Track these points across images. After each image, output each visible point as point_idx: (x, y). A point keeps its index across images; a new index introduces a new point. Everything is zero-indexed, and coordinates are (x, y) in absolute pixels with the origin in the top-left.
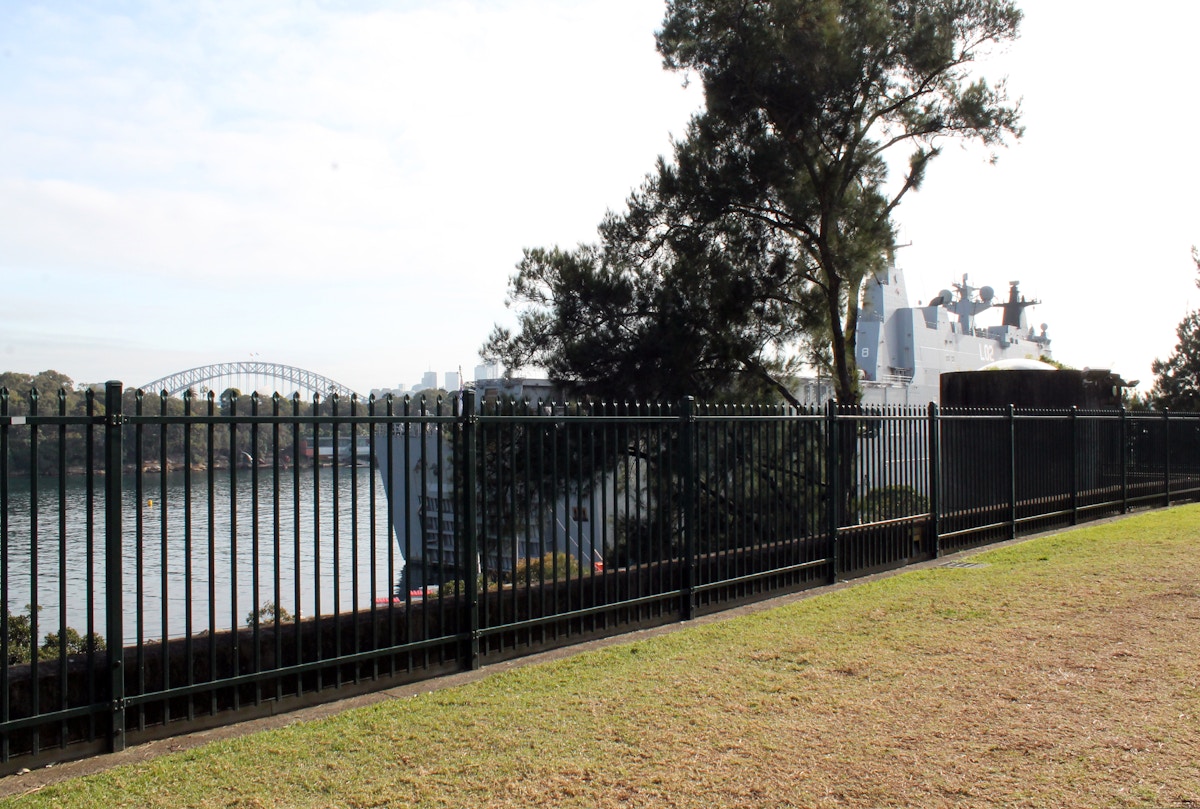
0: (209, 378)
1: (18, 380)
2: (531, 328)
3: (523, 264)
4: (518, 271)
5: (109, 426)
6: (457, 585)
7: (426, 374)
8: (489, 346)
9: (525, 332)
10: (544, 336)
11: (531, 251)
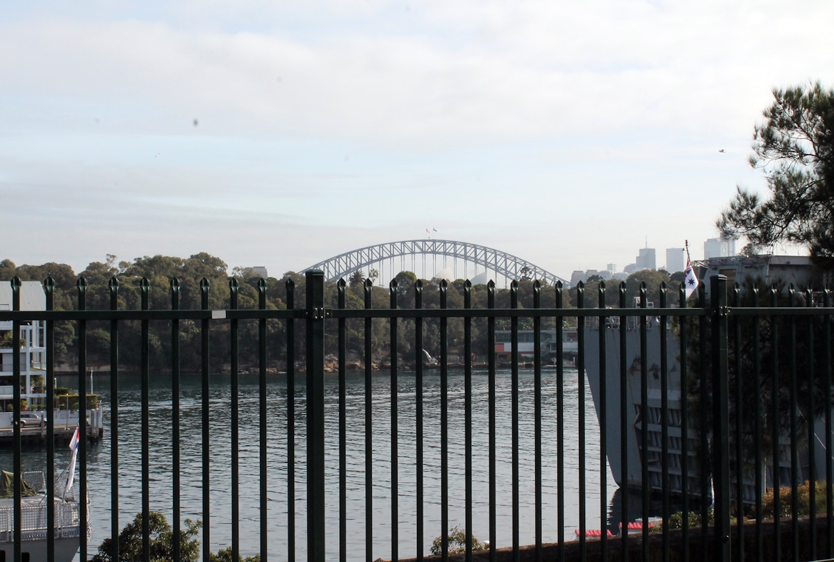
0: (378, 260)
1: (169, 265)
2: (786, 191)
3: (773, 111)
4: (767, 120)
5: (310, 320)
6: (685, 517)
7: (641, 251)
8: (730, 216)
9: (778, 198)
10: (804, 201)
11: (784, 92)
